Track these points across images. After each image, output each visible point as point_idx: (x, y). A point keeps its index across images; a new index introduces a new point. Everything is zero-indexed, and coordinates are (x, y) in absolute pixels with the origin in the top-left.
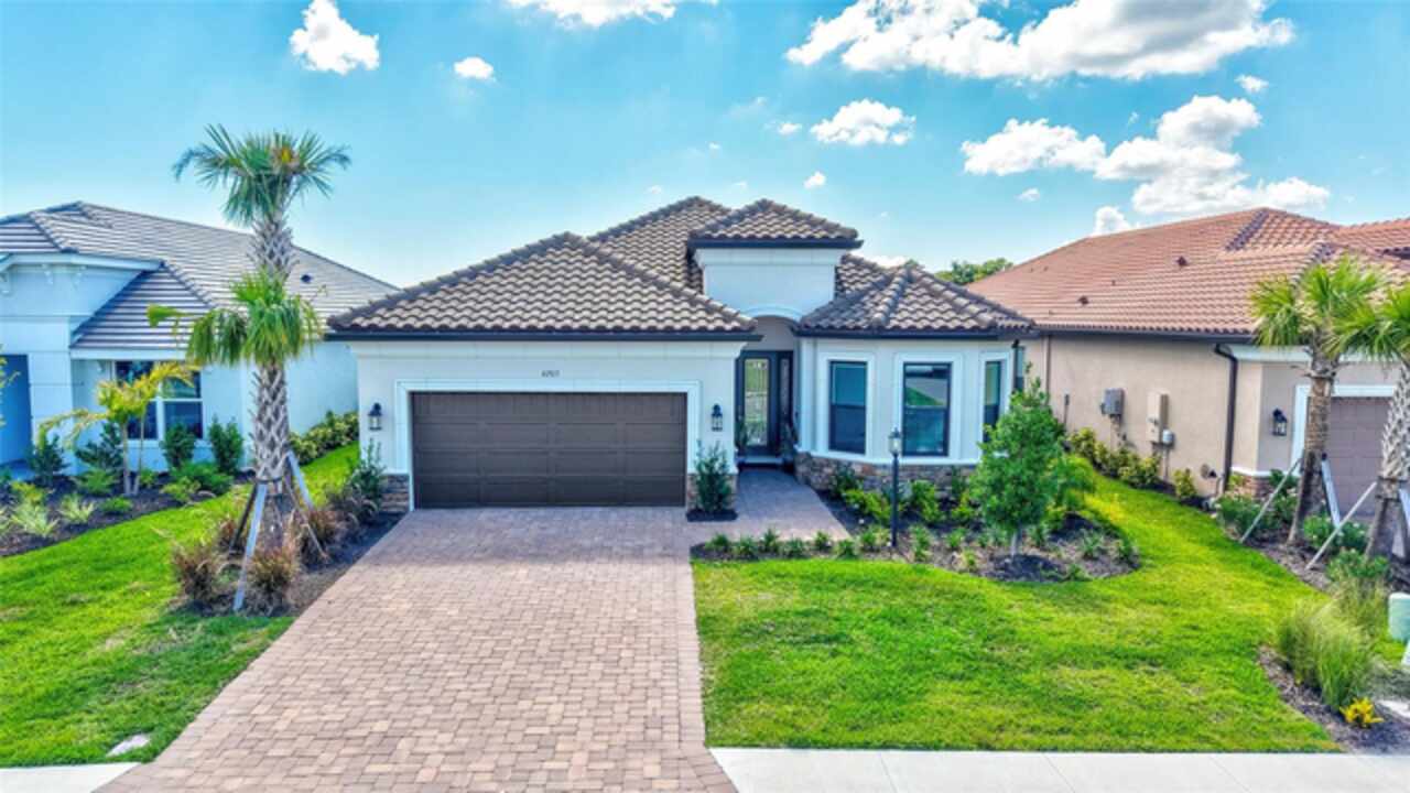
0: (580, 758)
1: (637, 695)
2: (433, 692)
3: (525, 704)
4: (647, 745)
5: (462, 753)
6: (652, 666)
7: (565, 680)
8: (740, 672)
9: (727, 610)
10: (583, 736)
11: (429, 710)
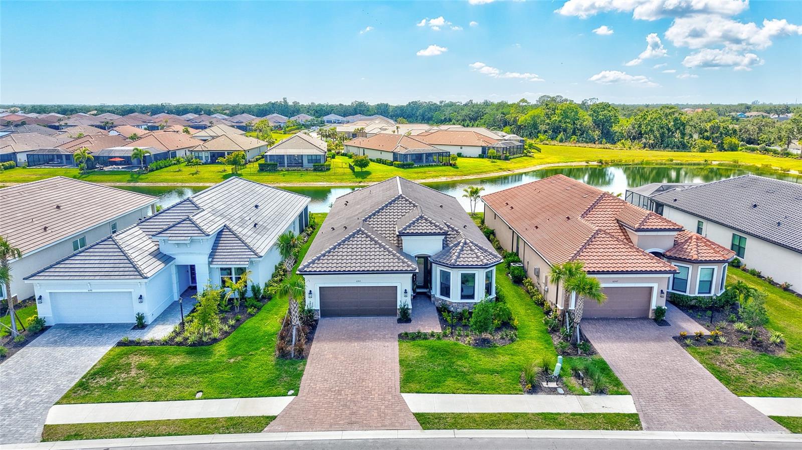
0: (376, 395)
1: (387, 381)
2: (345, 380)
3: (364, 383)
4: (389, 392)
5: (354, 394)
6: (389, 374)
7: (371, 377)
8: (408, 376)
9: (406, 357)
10: (377, 390)
11: (345, 385)
